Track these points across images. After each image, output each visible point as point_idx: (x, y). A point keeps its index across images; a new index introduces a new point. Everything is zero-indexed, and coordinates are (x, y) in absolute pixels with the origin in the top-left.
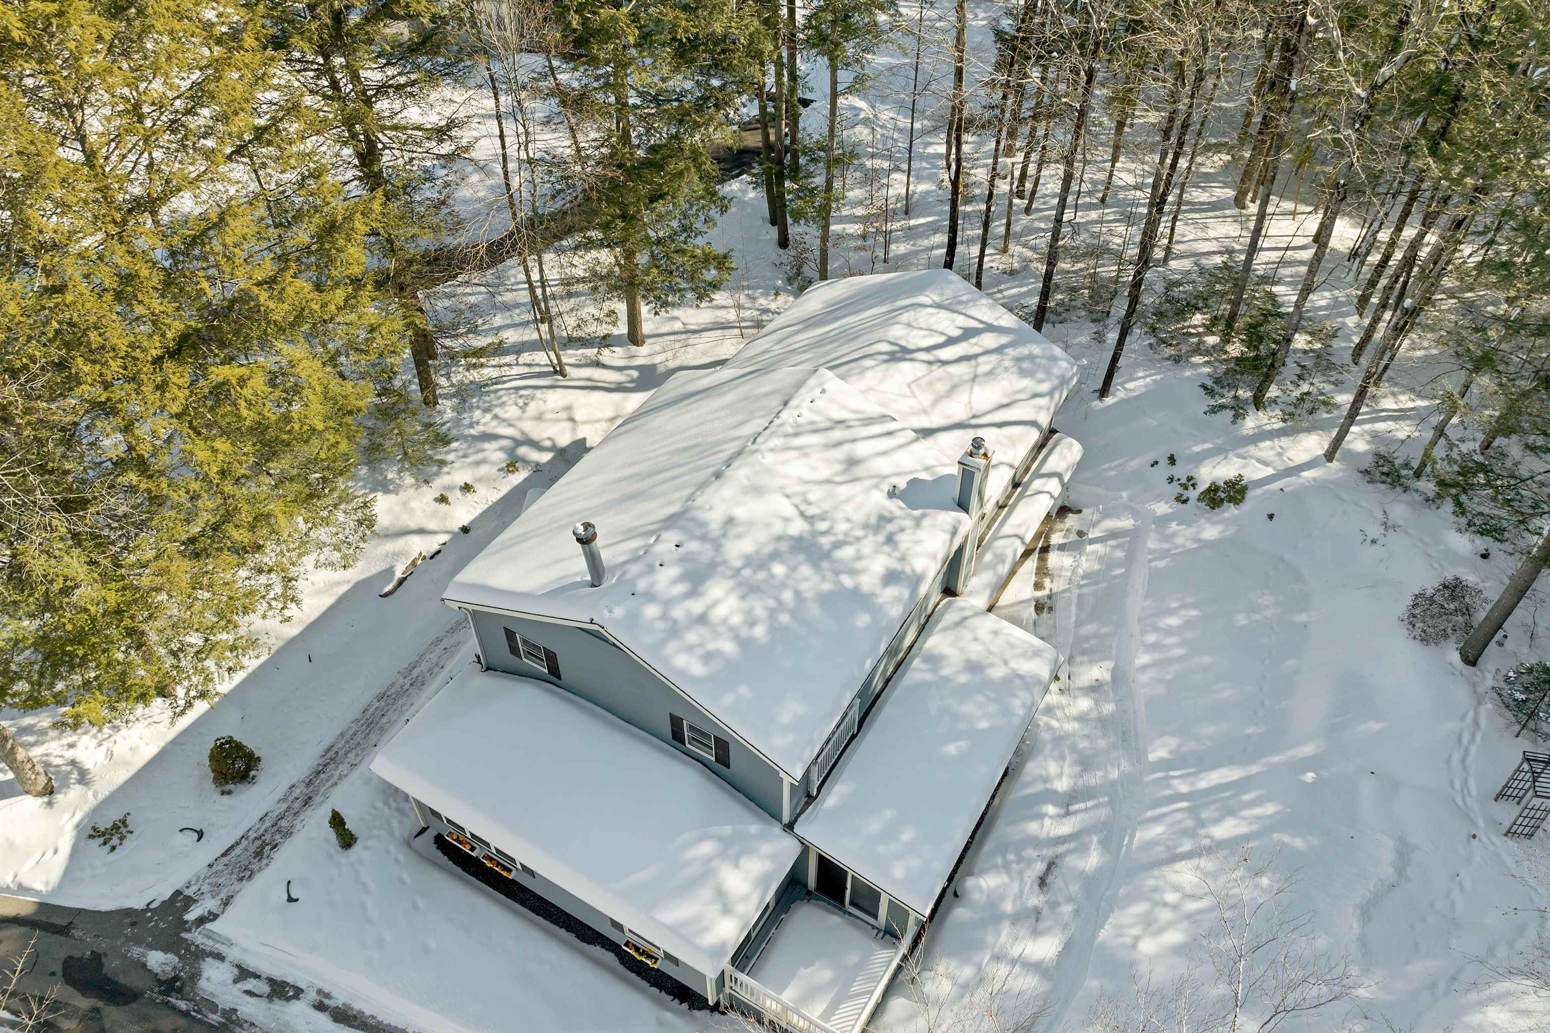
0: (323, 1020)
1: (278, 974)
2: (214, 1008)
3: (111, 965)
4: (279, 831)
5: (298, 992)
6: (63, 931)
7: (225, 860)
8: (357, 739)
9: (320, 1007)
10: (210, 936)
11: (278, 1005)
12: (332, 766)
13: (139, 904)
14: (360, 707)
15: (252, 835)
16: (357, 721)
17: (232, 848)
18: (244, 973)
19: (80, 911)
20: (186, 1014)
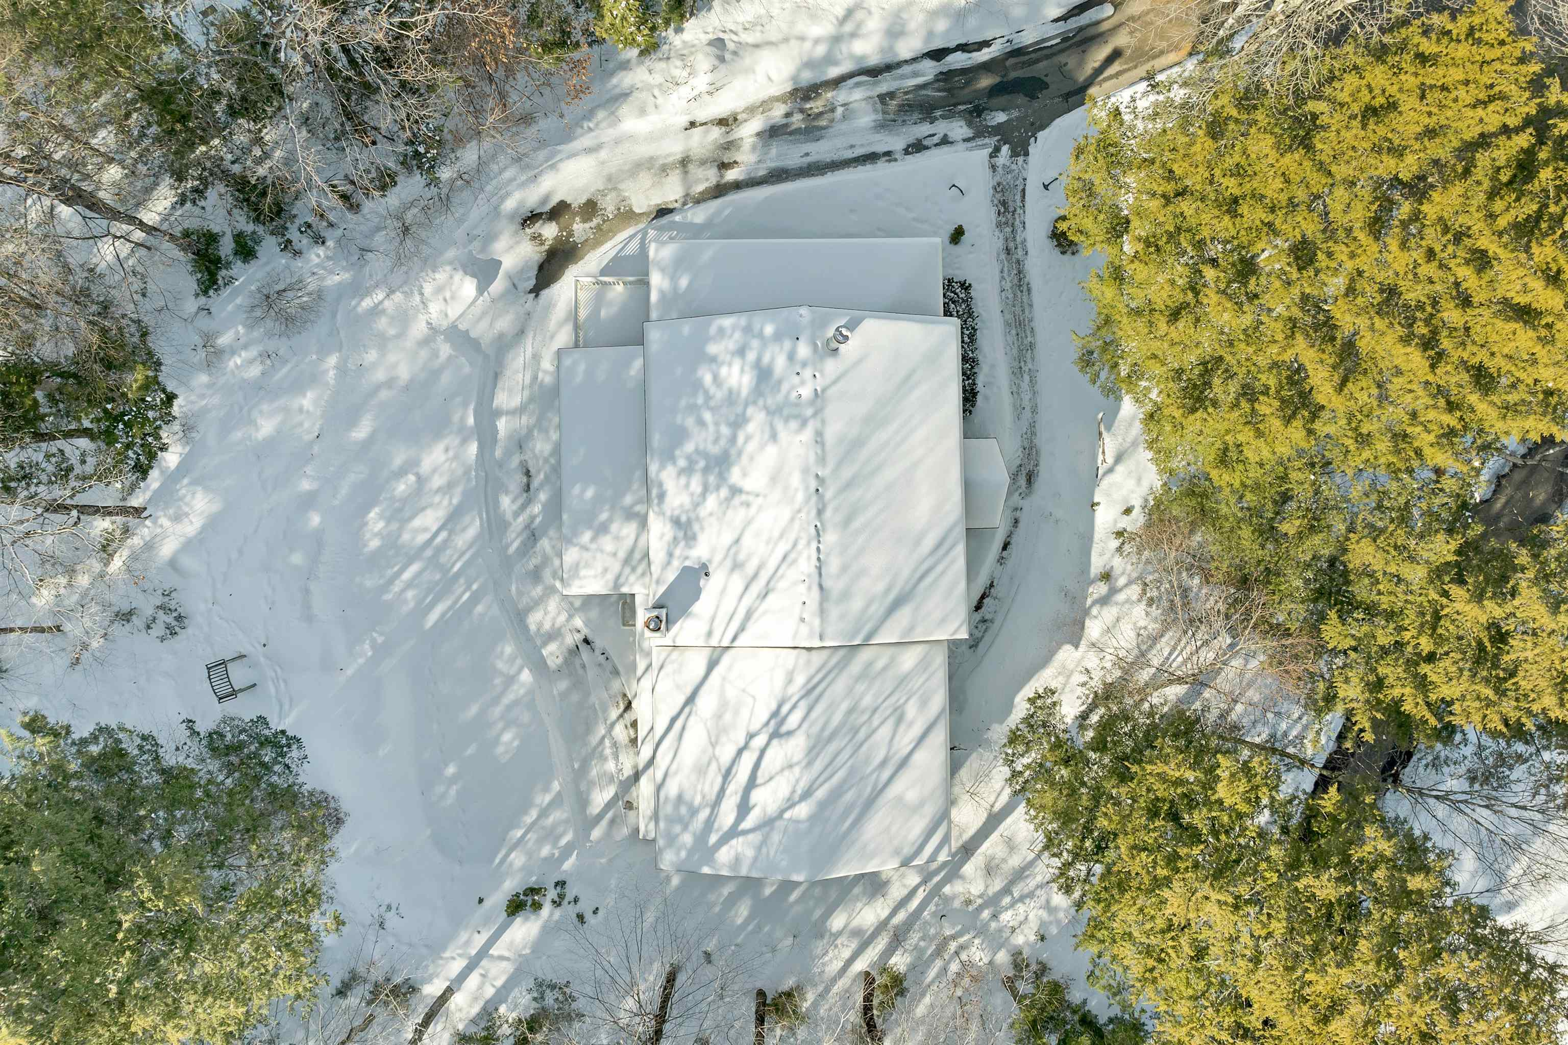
0: (880, 148)
1: (927, 153)
2: (943, 117)
3: (1021, 99)
4: (1006, 223)
5: (907, 152)
6: (1067, 96)
7: (1020, 188)
8: (1018, 309)
9: (888, 154)
10: (984, 146)
11: (911, 140)
12: (1016, 281)
13: (1041, 135)
14: (1036, 330)
15: (1019, 211)
16: (1031, 320)
17: (1023, 196)
18: (945, 141)
19: (1069, 110)
20: (955, 105)
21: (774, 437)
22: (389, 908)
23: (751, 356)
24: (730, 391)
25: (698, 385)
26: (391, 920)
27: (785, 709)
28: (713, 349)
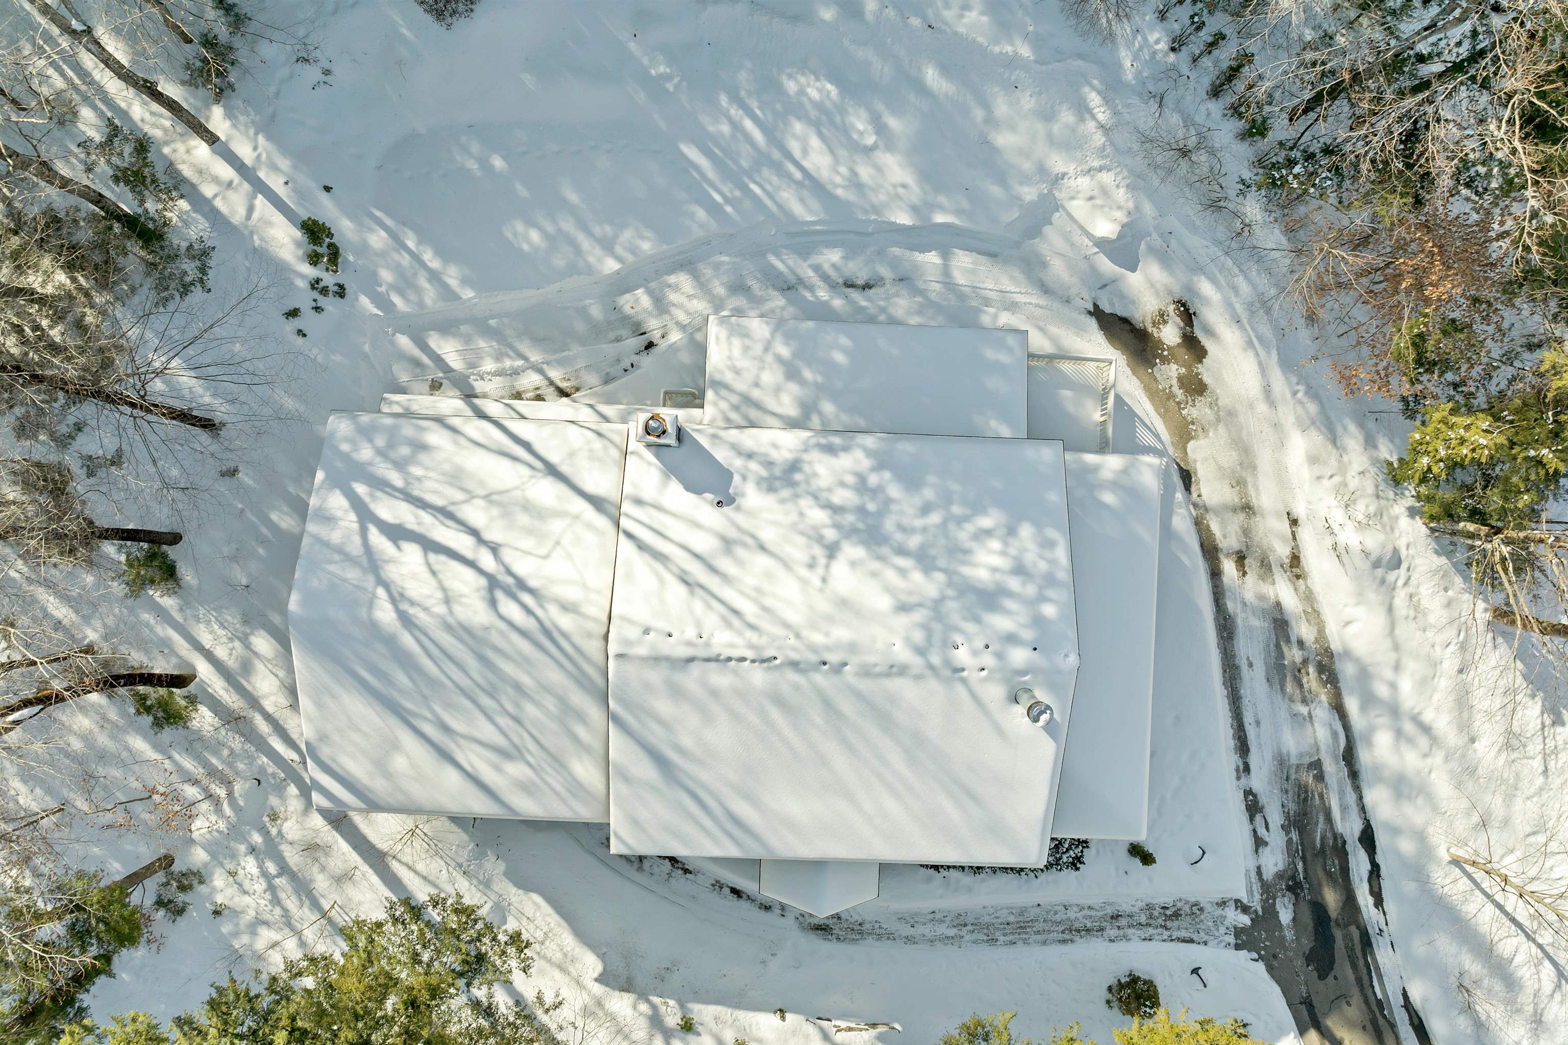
0: (1254, 759)
1: (1245, 817)
2: (1289, 841)
3: (1307, 943)
4: (1151, 917)
5: (1248, 793)
6: (1308, 1004)
7: (1195, 937)
8: (1040, 926)
9: (1247, 769)
10: (1250, 892)
11: (1263, 800)
12: (1077, 925)
13: (1261, 967)
14: (1012, 950)
15: (1166, 934)
16: (1026, 942)
17: (1184, 941)
18: (1259, 843)
19: (1290, 1005)
20: (1304, 859)
21: (903, 608)
22: (327, 72)
23: (1014, 583)
24: (967, 552)
25: (978, 509)
26: (312, 73)
27: (527, 598)
28: (1026, 531)
